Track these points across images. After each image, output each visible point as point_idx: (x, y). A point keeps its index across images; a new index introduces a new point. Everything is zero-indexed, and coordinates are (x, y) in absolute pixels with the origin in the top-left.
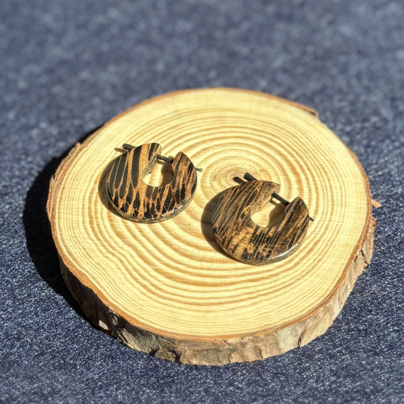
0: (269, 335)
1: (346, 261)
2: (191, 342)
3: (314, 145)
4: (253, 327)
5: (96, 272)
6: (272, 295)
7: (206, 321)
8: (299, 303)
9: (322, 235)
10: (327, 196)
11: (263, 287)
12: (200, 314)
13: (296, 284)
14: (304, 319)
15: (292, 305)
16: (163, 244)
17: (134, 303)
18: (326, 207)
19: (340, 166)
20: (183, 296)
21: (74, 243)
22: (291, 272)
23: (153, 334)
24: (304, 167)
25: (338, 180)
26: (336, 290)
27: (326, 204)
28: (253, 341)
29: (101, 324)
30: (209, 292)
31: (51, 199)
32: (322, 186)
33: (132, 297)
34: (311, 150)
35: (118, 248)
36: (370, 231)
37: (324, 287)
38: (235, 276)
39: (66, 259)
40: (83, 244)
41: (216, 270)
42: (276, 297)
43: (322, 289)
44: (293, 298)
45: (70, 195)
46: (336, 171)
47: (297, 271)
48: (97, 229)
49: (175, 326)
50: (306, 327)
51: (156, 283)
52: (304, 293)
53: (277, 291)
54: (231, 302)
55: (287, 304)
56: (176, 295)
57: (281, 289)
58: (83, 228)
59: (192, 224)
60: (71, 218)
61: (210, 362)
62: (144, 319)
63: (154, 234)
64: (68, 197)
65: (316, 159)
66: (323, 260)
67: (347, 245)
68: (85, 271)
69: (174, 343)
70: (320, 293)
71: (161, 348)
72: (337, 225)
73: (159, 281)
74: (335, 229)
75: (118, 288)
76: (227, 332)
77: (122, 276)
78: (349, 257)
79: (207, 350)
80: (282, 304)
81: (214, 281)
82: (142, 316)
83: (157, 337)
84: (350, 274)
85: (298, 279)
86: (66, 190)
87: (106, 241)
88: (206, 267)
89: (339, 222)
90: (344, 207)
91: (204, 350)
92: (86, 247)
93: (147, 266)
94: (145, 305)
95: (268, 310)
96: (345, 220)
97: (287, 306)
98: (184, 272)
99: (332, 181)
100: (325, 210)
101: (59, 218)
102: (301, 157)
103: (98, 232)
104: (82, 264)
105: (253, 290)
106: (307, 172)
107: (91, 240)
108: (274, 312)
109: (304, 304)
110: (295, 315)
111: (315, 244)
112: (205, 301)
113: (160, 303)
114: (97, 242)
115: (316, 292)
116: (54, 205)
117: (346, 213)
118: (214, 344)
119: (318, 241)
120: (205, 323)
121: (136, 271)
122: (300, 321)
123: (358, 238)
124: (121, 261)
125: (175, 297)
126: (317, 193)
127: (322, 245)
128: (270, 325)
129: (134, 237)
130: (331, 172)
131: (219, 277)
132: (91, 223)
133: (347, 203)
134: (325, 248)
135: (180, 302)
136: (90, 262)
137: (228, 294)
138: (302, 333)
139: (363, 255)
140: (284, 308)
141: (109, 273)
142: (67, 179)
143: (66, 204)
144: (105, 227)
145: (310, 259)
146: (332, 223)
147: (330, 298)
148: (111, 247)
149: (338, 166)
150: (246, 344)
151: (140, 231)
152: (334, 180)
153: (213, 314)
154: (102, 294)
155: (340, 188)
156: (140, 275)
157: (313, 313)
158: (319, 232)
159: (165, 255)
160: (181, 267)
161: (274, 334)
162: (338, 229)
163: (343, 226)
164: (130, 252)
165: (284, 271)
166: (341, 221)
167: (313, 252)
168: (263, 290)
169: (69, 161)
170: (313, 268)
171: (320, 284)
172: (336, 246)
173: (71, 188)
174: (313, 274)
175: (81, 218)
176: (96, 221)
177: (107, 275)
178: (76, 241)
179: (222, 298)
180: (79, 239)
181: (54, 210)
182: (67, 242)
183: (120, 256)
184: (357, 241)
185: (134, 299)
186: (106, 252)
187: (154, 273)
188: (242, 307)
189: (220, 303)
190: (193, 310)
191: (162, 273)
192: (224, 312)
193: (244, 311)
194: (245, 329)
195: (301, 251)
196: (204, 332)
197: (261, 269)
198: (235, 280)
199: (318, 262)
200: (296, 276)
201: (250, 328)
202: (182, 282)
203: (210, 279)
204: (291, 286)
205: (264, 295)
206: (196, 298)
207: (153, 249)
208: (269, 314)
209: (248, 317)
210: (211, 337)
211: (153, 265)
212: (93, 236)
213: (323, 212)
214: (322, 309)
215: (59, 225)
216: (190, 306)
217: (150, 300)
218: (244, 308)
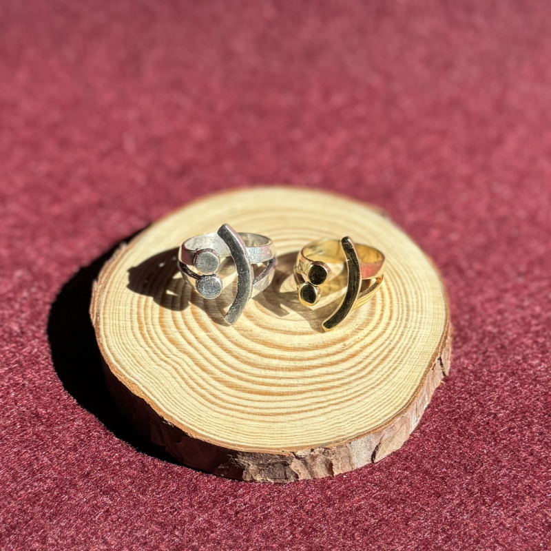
0: (341, 446)
1: (424, 369)
2: (256, 455)
4: (324, 438)
6: (344, 405)
7: (272, 432)
8: (374, 413)
9: (398, 342)
10: (402, 301)
11: (334, 396)
12: (265, 424)
13: (370, 393)
14: (380, 429)
15: (367, 415)
16: (222, 351)
17: (191, 413)
18: (400, 313)
19: (415, 269)
20: (246, 406)
21: (122, 350)
22: (364, 380)
25: (413, 284)
26: (414, 399)
27: (401, 309)
28: (323, 453)
30: (275, 401)
31: (94, 303)
32: (396, 290)
33: (189, 407)
35: (172, 356)
36: (449, 338)
37: (401, 396)
38: (304, 385)
39: (114, 367)
40: (132, 351)
41: (281, 378)
42: (348, 406)
43: (399, 398)
44: (368, 408)
45: (116, 299)
46: (411, 275)
47: (370, 379)
48: (147, 336)
49: (238, 437)
50: (381, 439)
51: (217, 393)
52: (379, 403)
53: (350, 400)
54: (299, 412)
55: (361, 414)
56: (238, 405)
57: (354, 398)
58: (132, 334)
59: (254, 330)
60: (117, 323)
61: (275, 479)
62: (203, 430)
63: (211, 341)
64: (114, 301)
66: (399, 368)
67: (425, 353)
68: (136, 379)
69: (236, 456)
70: (397, 402)
72: (413, 331)
73: (219, 390)
74: (412, 336)
76: (295, 444)
77: (177, 384)
78: (427, 364)
79: (273, 465)
80: (356, 414)
81: (280, 390)
82: (200, 427)
84: (428, 383)
85: (373, 388)
86: (111, 294)
87: (158, 348)
88: (270, 375)
89: (415, 328)
90: (420, 313)
91: (269, 464)
92: (136, 355)
93: (205, 375)
94: (203, 416)
95: (340, 421)
96: (422, 327)
97: (361, 416)
98: (247, 380)
99: (406, 286)
100: (400, 316)
101: (104, 324)
103: (149, 338)
104: (132, 373)
105: (323, 399)
107: (141, 346)
108: (346, 422)
109: (379, 413)
110: (370, 425)
111: (390, 351)
112: (271, 411)
113: (220, 413)
114: (148, 349)
115: (392, 401)
116: (99, 310)
117: (423, 319)
118: (282, 457)
119: (393, 348)
120: (271, 434)
121: (193, 379)
122: (376, 431)
123: (437, 345)
124: (176, 369)
125: (237, 407)
126: (391, 298)
127: (397, 352)
128: (342, 436)
129: (190, 343)
130: (405, 276)
131: (285, 386)
132: (141, 328)
133: (424, 309)
134: (401, 355)
135: (243, 412)
136: (141, 370)
137: (296, 403)
138: (377, 448)
139: (441, 364)
140: (358, 417)
141: (163, 382)
142: (111, 283)
143: (112, 309)
145: (384, 367)
146: (408, 329)
147: (408, 407)
148: (164, 354)
149: (413, 270)
150: (316, 457)
151: (196, 338)
152: (409, 285)
153: (279, 424)
154: (155, 404)
155: (416, 293)
156: (197, 384)
157: (389, 423)
158: (394, 338)
159: (224, 362)
160: (243, 375)
161: (348, 445)
162: (414, 335)
163: (420, 333)
164: (185, 359)
165: (356, 380)
166: (417, 327)
167: (388, 360)
168: (335, 399)
169: (114, 263)
170: (388, 376)
171: (396, 393)
172: (413, 353)
173: (117, 292)
174: (389, 382)
175: (129, 324)
176: (147, 327)
177: (160, 384)
178: (125, 348)
179: (289, 408)
180: (128, 346)
181: (98, 315)
182: (113, 349)
183: (174, 364)
184: (435, 347)
185: (192, 409)
186: (159, 360)
187: (214, 382)
188: (312, 417)
189: (287, 413)
190: (257, 421)
191: (222, 381)
192: (292, 422)
193: (314, 422)
194: (316, 439)
195: (375, 359)
196: (270, 443)
197: (331, 377)
198: (303, 388)
199: (394, 369)
200: (370, 385)
201: (321, 439)
202: (244, 391)
203: (276, 388)
204: (365, 396)
205: (336, 404)
206: (261, 408)
207: (211, 356)
208: (342, 424)
209: (319, 427)
210: (278, 449)
211: (212, 373)
212: (143, 343)
213: (398, 318)
214: (399, 419)
215: (105, 331)
216: (254, 416)
217: (209, 410)
218: (314, 419)
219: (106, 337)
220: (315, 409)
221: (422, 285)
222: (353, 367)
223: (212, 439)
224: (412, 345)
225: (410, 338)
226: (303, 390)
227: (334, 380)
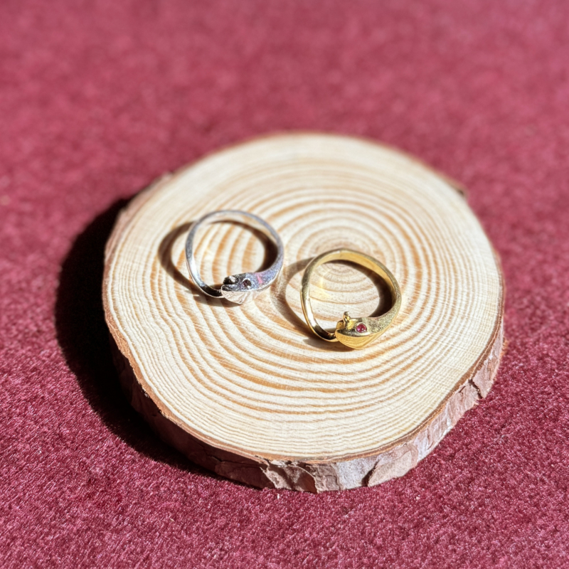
0: (324, 465)
1: (448, 391)
3: (450, 233)
4: (307, 451)
5: (140, 340)
6: (342, 415)
7: (253, 430)
8: (374, 432)
9: (428, 351)
10: (448, 302)
11: (335, 402)
12: (248, 420)
13: (376, 407)
14: (374, 454)
15: (364, 433)
17: (173, 388)
18: (442, 316)
19: (476, 266)
20: (234, 393)
21: (125, 297)
22: (374, 389)
24: (431, 258)
25: (468, 284)
26: (424, 425)
27: (444, 311)
30: (268, 394)
32: (446, 287)
33: (173, 380)
34: (445, 237)
35: (174, 315)
37: (410, 418)
38: (305, 380)
39: (110, 315)
40: (135, 301)
41: (284, 367)
42: (346, 417)
43: (407, 420)
44: (368, 425)
46: (469, 271)
47: (382, 390)
48: (156, 286)
49: (213, 428)
50: (376, 464)
51: (208, 369)
52: (382, 421)
53: (351, 410)
54: (290, 413)
55: (359, 430)
56: (227, 389)
57: (356, 408)
58: (141, 281)
60: (130, 265)
62: (178, 411)
65: (448, 250)
66: (419, 383)
67: (456, 370)
68: (128, 335)
70: (403, 425)
72: (450, 341)
73: (211, 367)
74: (446, 346)
75: (159, 365)
76: (273, 450)
77: (169, 350)
78: (453, 385)
79: (247, 467)
80: (353, 429)
81: (277, 381)
82: (177, 406)
84: (452, 407)
85: (381, 401)
87: (163, 302)
88: (272, 360)
89: (453, 338)
90: (465, 320)
92: (138, 306)
93: (202, 345)
94: (185, 394)
95: (331, 433)
96: (461, 338)
97: (357, 433)
98: (245, 362)
99: (460, 284)
100: (441, 320)
101: (117, 263)
102: (430, 245)
103: (157, 289)
104: (127, 326)
105: (321, 402)
106: (433, 265)
107: (146, 297)
108: (339, 437)
109: (378, 434)
110: (363, 446)
111: (415, 360)
112: (260, 404)
113: (204, 395)
114: (152, 302)
115: (398, 423)
116: (116, 246)
117: (466, 329)
119: (421, 357)
120: (251, 432)
121: (187, 348)
122: (366, 455)
123: (471, 365)
124: (173, 332)
125: (224, 392)
126: (437, 295)
127: (423, 363)
128: (329, 452)
130: (461, 272)
131: (284, 377)
132: (152, 276)
133: (471, 316)
134: (426, 367)
135: (228, 399)
136: (137, 325)
137: (289, 401)
138: (371, 470)
139: (475, 386)
140: (352, 434)
141: (155, 344)
144: (166, 285)
145: (403, 378)
146: (444, 337)
147: (414, 434)
148: (167, 311)
149: (473, 266)
152: (463, 283)
153: (264, 423)
154: (138, 368)
155: (468, 295)
156: (191, 354)
157: (387, 449)
158: (425, 345)
159: (228, 335)
160: (243, 355)
161: (332, 464)
162: (450, 346)
163: (457, 345)
164: (187, 322)
165: (365, 387)
166: (456, 337)
167: (410, 370)
168: (335, 406)
170: (404, 390)
171: (406, 413)
172: (441, 369)
174: (401, 398)
175: (142, 268)
176: (159, 276)
177: (151, 346)
178: (128, 296)
179: (280, 405)
180: (132, 294)
181: (114, 251)
182: (116, 295)
183: (174, 325)
184: (469, 367)
185: (175, 382)
186: (159, 317)
188: (302, 422)
189: (276, 411)
191: (218, 357)
192: (278, 423)
193: (303, 428)
194: (298, 451)
195: (394, 367)
196: (245, 443)
197: (339, 377)
198: (303, 385)
199: (413, 384)
200: (380, 397)
201: (304, 451)
202: (238, 374)
203: (274, 377)
204: (370, 409)
205: (334, 412)
206: (249, 398)
207: (217, 324)
208: (332, 438)
209: (306, 436)
210: (252, 453)
211: (210, 345)
212: (149, 294)
213: (437, 322)
214: (400, 446)
215: (114, 272)
216: (239, 406)
217: (193, 388)
218: (304, 424)
219: (114, 278)
220: (309, 413)
221: (479, 286)
222: (367, 370)
223: (184, 423)
224: (443, 358)
225: (444, 349)
226: (304, 386)
227: (341, 382)
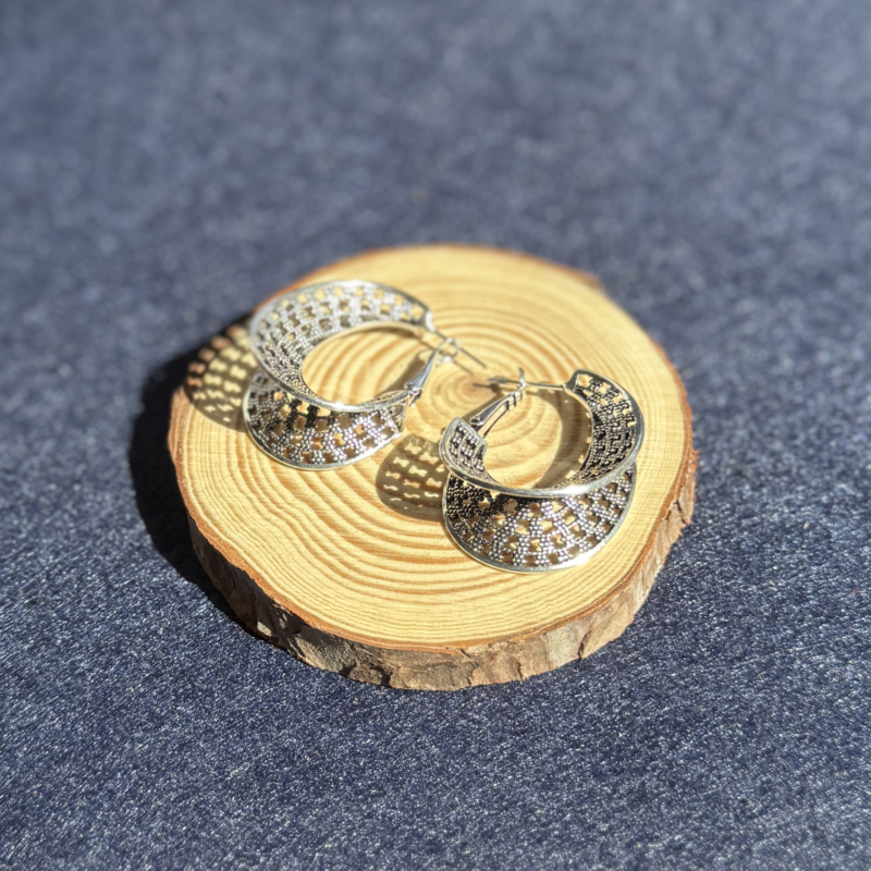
0: (532, 639)
1: (654, 520)
2: (409, 653)
4: (507, 627)
5: (252, 544)
7: (431, 619)
8: (580, 588)
12: (421, 607)
14: (589, 612)
15: (569, 591)
16: (359, 497)
17: (314, 591)
20: (393, 580)
21: (214, 498)
23: (347, 641)
26: (638, 565)
28: (506, 649)
29: (261, 627)
30: (435, 572)
31: (174, 428)
33: (311, 582)
35: (285, 505)
36: (690, 470)
37: (618, 561)
39: (204, 523)
40: (229, 499)
41: (444, 537)
43: (615, 565)
44: (570, 580)
48: (250, 475)
49: (382, 628)
50: (591, 626)
51: (350, 560)
54: (470, 588)
55: (561, 589)
56: (382, 578)
58: (229, 474)
60: (208, 458)
61: (437, 685)
62: (331, 617)
63: (343, 482)
64: (203, 424)
67: (655, 494)
68: (234, 542)
69: (379, 655)
70: (613, 571)
71: (359, 664)
73: (354, 556)
75: (287, 569)
76: (465, 636)
77: (293, 549)
78: (658, 512)
79: (433, 666)
80: (553, 589)
82: (327, 612)
83: (352, 647)
84: (660, 540)
87: (266, 494)
88: (428, 532)
91: (428, 666)
92: (234, 504)
93: (333, 533)
94: (331, 595)
95: (530, 600)
96: (650, 454)
97: (561, 593)
98: (394, 541)
101: (189, 459)
103: (253, 480)
104: (229, 532)
107: (242, 492)
108: (539, 603)
109: (587, 588)
110: (573, 607)
112: (428, 587)
113: (356, 591)
114: (251, 495)
115: (606, 570)
116: (181, 438)
117: (652, 443)
118: (446, 656)
120: (430, 622)
121: (316, 540)
122: (583, 615)
123: (672, 483)
124: (291, 525)
125: (380, 582)
128: (533, 623)
129: (312, 486)
131: (449, 548)
132: (241, 464)
133: (653, 427)
135: (388, 589)
136: (242, 528)
137: (465, 575)
138: (586, 636)
139: (680, 509)
140: (555, 596)
141: (273, 545)
143: (200, 435)
144: (263, 471)
148: (274, 503)
150: (496, 654)
151: (321, 478)
153: (441, 607)
154: (262, 578)
156: (323, 547)
157: (602, 603)
159: (362, 514)
160: (389, 533)
161: (541, 637)
164: (305, 510)
171: (612, 557)
175: (224, 457)
176: (249, 463)
177: (268, 548)
178: (218, 495)
179: (456, 581)
180: (222, 491)
181: (180, 446)
182: (203, 497)
183: (288, 517)
184: (670, 487)
185: (314, 585)
186: (267, 512)
187: (346, 544)
188: (488, 595)
189: (453, 590)
190: (409, 603)
191: (358, 543)
192: (460, 604)
193: (491, 602)
194: (495, 630)
196: (426, 636)
201: (502, 629)
202: (391, 558)
203: (436, 552)
206: (414, 583)
207: (343, 504)
208: (533, 606)
209: (499, 611)
210: (440, 645)
211: (344, 532)
212: (244, 486)
214: (616, 596)
215: (189, 470)
216: (404, 595)
217: (340, 587)
218: (492, 598)
219: (192, 478)
220: (493, 584)
223: (343, 630)
